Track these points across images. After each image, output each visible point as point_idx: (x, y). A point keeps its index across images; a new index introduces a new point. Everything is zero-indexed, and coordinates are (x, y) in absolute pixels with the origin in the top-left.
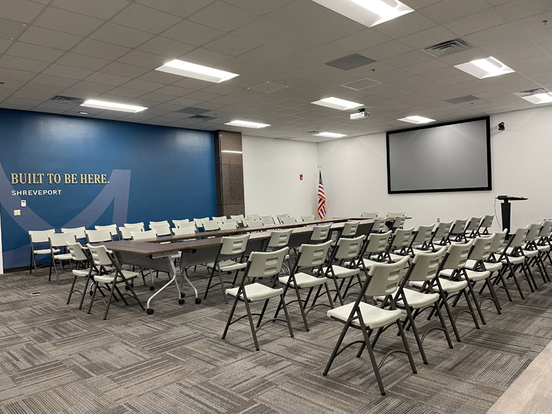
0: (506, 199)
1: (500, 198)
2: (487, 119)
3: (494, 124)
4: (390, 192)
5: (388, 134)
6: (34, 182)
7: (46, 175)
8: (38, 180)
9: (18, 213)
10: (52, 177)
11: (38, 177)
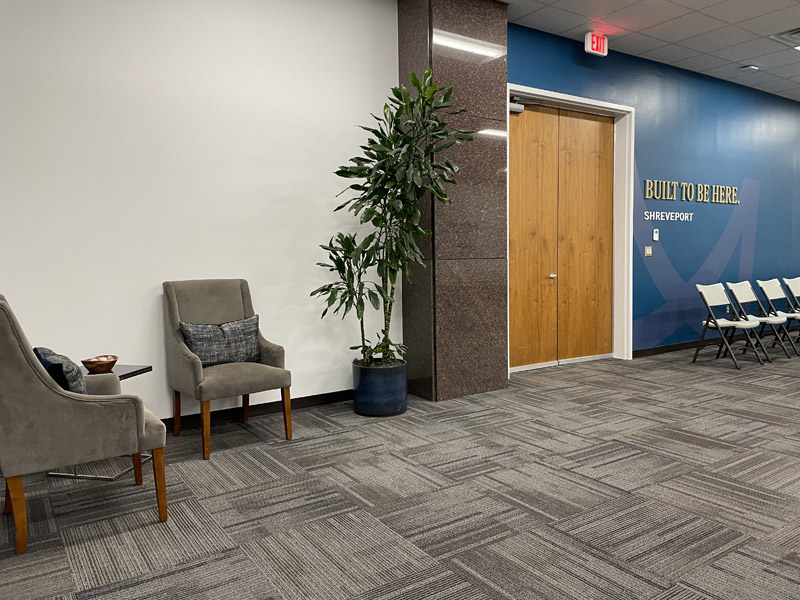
6: (668, 198)
7: (680, 184)
8: (672, 193)
9: (649, 251)
10: (686, 189)
11: (672, 187)
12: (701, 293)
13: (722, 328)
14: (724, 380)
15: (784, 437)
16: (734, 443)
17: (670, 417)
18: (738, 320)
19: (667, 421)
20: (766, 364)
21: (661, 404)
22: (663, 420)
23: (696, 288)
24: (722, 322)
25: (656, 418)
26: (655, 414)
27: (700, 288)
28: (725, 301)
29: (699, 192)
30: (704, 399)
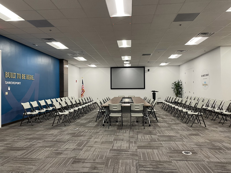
0: (154, 91)
1: (152, 91)
2: (144, 67)
3: (146, 69)
4: (111, 89)
5: (111, 68)
6: (13, 78)
7: (16, 74)
8: (14, 76)
9: (7, 93)
10: (19, 75)
11: (14, 75)
12: (22, 105)
13: (28, 115)
14: (28, 130)
15: (40, 143)
16: (27, 148)
17: (10, 144)
18: (33, 112)
19: (9, 145)
20: (40, 123)
21: (8, 141)
22: (8, 145)
23: (21, 104)
24: (29, 113)
25: (6, 145)
26: (5, 144)
27: (22, 104)
28: (29, 107)
29: (22, 76)
30: (21, 136)
